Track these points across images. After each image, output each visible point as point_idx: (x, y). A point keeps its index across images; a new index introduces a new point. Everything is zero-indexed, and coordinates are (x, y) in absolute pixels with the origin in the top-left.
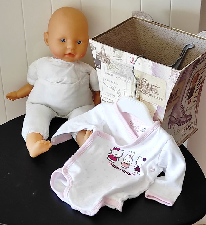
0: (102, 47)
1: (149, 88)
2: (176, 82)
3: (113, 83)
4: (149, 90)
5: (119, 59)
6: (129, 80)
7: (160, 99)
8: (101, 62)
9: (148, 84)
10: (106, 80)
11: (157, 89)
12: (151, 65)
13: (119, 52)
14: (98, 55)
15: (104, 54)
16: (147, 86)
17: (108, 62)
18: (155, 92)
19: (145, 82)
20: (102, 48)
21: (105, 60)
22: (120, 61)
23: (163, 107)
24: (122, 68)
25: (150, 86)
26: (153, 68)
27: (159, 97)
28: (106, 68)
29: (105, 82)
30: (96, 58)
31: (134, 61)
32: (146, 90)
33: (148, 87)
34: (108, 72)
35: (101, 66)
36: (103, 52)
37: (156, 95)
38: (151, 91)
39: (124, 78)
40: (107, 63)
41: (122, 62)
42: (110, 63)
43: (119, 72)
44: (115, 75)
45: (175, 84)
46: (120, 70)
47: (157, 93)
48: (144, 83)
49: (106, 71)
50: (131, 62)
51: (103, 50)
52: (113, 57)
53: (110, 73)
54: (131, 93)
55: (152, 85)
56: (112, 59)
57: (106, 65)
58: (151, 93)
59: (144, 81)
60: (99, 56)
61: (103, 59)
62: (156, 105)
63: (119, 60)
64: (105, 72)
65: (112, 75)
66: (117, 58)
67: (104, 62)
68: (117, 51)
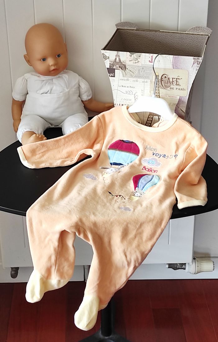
0: (117, 54)
1: (170, 82)
2: (198, 68)
3: (129, 87)
4: (170, 84)
5: (136, 61)
6: (147, 80)
7: (181, 89)
8: (116, 70)
9: (169, 78)
10: (121, 86)
11: (179, 81)
12: (172, 59)
13: (135, 55)
15: (118, 61)
16: (167, 81)
17: (123, 67)
18: (176, 84)
19: (166, 77)
22: (137, 63)
23: (186, 97)
24: (139, 70)
25: (171, 80)
26: (174, 62)
27: (180, 87)
28: (121, 75)
29: (119, 88)
30: (109, 67)
31: (153, 60)
34: (123, 78)
35: (115, 74)
36: (118, 59)
38: (173, 84)
39: (141, 79)
40: (122, 69)
41: (140, 64)
42: (125, 68)
43: (136, 74)
44: (131, 79)
45: (197, 71)
46: (137, 72)
47: (179, 84)
48: (164, 79)
49: (121, 77)
50: (150, 61)
51: (117, 57)
52: (130, 61)
53: (125, 78)
54: (150, 92)
55: (173, 78)
56: (128, 63)
57: (121, 72)
58: (172, 86)
59: (164, 76)
61: (118, 66)
62: (178, 96)
64: (120, 79)
65: (128, 80)
66: (134, 61)
67: (119, 68)
68: (134, 54)
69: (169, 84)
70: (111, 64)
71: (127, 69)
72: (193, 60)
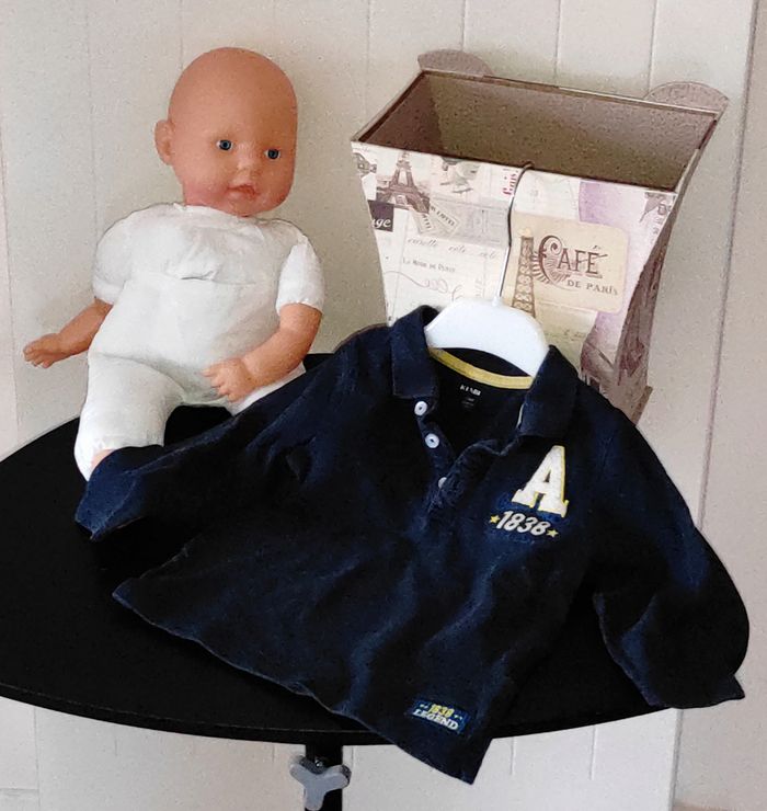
0: (401, 159)
1: (568, 263)
2: (661, 227)
3: (437, 267)
4: (569, 269)
5: (464, 187)
7: (605, 290)
8: (396, 210)
9: (565, 251)
10: (411, 262)
11: (595, 260)
12: (576, 191)
13: (460, 168)
14: (383, 187)
15: (406, 183)
16: (559, 259)
17: (421, 202)
18: (588, 271)
19: (555, 246)
20: (400, 164)
21: (409, 201)
22: (464, 193)
23: (618, 314)
24: (471, 217)
25: (572, 256)
26: (582, 200)
27: (601, 283)
28: (412, 225)
29: (405, 269)
30: (373, 198)
32: (556, 270)
33: (565, 259)
34: (419, 237)
35: (392, 223)
36: (403, 175)
37: (592, 280)
38: (576, 270)
39: (476, 246)
40: (415, 208)
41: (473, 198)
42: (427, 205)
43: (460, 228)
44: (446, 244)
45: (657, 236)
46: (463, 222)
47: (596, 273)
48: (549, 250)
49: (413, 234)
50: (508, 191)
51: (402, 169)
52: (442, 184)
53: (430, 238)
55: (578, 252)
56: (436, 191)
57: (411, 219)
58: (574, 277)
59: (549, 243)
60: (385, 190)
61: (404, 197)
62: (592, 311)
63: (461, 192)
64: (407, 239)
65: (433, 244)
66: (456, 187)
67: (407, 205)
68: (455, 163)
69: (565, 270)
70: (381, 189)
71: (433, 208)
72: (646, 200)
